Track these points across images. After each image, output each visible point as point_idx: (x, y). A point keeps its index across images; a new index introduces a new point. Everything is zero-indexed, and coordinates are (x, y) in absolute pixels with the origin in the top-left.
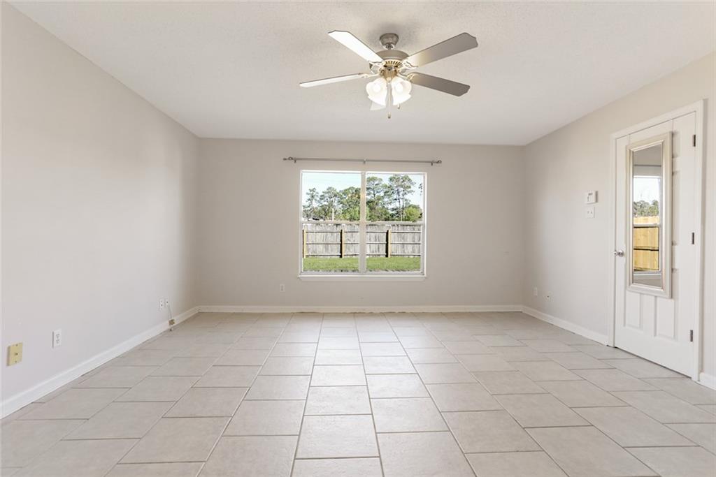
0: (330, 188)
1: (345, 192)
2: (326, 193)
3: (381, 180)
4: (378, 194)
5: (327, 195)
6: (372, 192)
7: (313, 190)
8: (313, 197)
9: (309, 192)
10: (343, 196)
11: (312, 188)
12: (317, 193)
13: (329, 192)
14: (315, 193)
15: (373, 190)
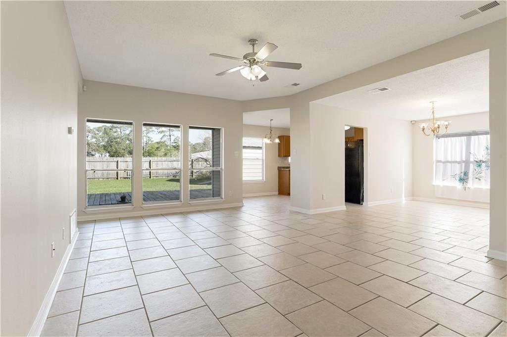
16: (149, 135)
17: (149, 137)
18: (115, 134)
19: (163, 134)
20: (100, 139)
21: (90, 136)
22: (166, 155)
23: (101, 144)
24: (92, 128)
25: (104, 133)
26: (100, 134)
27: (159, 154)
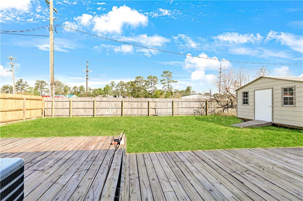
0: (121, 81)
1: (128, 83)
2: (119, 84)
3: (143, 78)
4: (142, 84)
5: (119, 85)
6: (139, 83)
7: (113, 82)
8: (113, 85)
9: (111, 83)
10: (127, 85)
11: (112, 82)
12: (115, 84)
13: (121, 83)
14: (114, 84)
15: (140, 82)
16: (155, 86)
17: (155, 87)
18: (137, 86)
19: (164, 85)
20: (129, 89)
21: (124, 88)
22: (166, 97)
23: (129, 92)
24: (125, 83)
25: (131, 86)
26: (129, 86)
27: (161, 97)
